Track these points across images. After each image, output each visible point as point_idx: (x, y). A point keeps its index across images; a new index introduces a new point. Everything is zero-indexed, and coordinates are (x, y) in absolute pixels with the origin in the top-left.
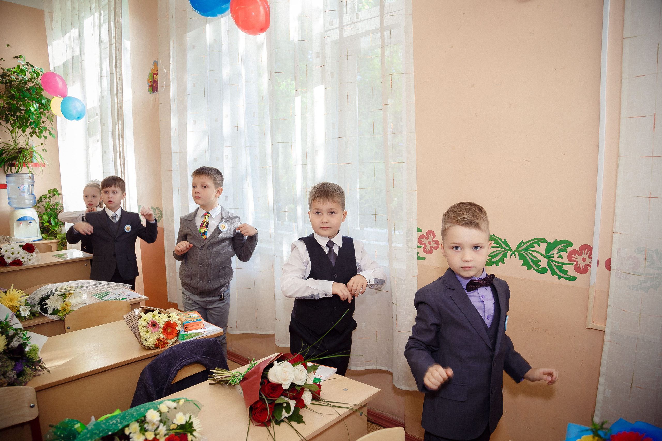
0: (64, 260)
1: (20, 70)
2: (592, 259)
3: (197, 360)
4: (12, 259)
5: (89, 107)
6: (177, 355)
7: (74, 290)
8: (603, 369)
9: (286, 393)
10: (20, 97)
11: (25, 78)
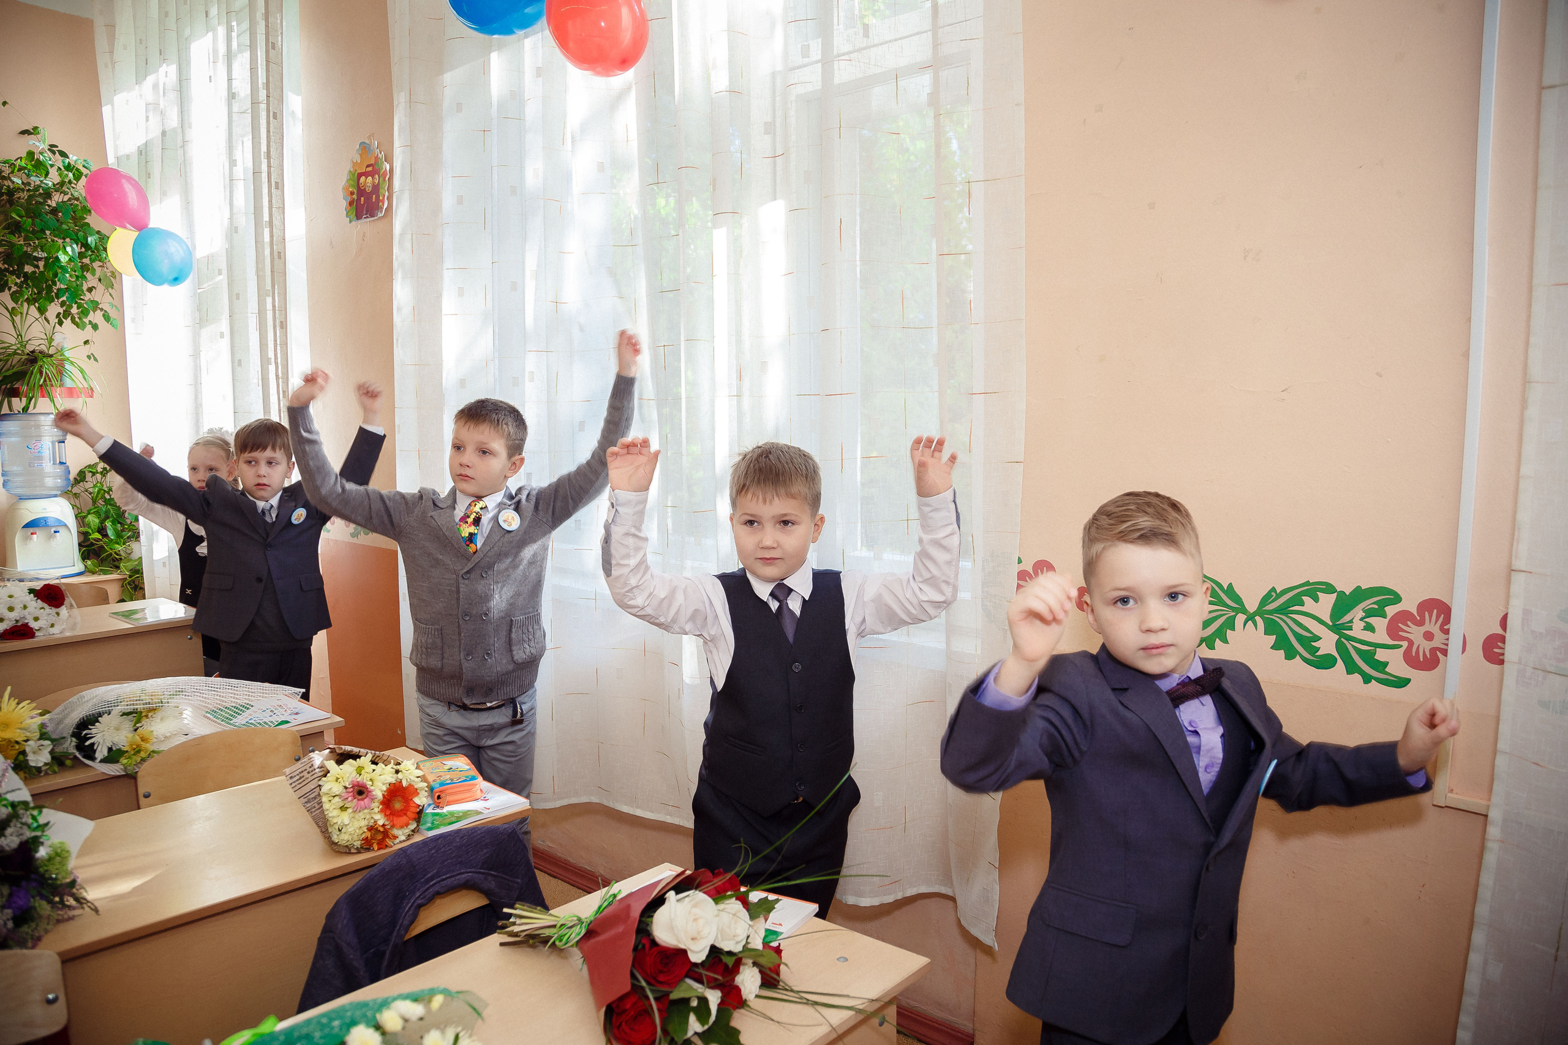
0: (137, 624)
1: (33, 163)
2: (1448, 634)
3: (467, 881)
4: (8, 622)
5: (200, 253)
6: (417, 867)
7: (162, 702)
8: (1482, 910)
9: (697, 973)
10: (33, 229)
11: (47, 182)
